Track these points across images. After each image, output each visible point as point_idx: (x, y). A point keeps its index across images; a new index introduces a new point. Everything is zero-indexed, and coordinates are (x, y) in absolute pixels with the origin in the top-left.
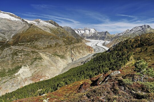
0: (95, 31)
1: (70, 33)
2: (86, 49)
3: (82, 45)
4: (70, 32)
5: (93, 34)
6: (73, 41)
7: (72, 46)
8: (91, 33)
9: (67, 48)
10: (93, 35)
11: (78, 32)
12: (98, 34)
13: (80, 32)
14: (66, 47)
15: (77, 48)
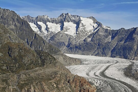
0: (96, 25)
1: (12, 30)
2: (70, 87)
3: (56, 73)
4: (13, 27)
5: (89, 37)
6: (26, 60)
7: (23, 77)
8: (84, 31)
9: (7, 83)
10: (89, 40)
11: (40, 27)
12: (106, 37)
13: (47, 29)
14: (3, 81)
15: (41, 85)
